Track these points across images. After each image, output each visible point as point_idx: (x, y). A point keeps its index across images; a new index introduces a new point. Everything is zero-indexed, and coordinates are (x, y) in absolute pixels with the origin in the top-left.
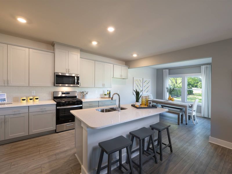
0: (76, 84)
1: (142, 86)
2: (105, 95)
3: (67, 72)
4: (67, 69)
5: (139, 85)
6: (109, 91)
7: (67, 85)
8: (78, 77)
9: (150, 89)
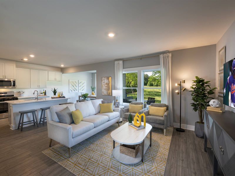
0: (12, 86)
1: (77, 86)
2: (42, 93)
3: (3, 78)
4: (4, 76)
5: (74, 85)
6: (45, 91)
7: (6, 87)
8: (14, 82)
9: (85, 89)
